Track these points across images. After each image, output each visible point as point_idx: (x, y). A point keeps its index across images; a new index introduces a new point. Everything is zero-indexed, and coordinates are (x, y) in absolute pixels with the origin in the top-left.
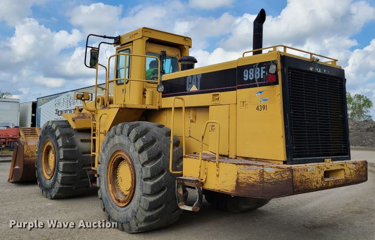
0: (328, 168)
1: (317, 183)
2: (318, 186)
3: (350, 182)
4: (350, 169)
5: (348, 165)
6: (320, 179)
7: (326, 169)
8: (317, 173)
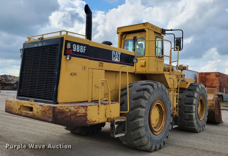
0: (22, 104)
1: (16, 110)
2: (17, 113)
3: (36, 117)
4: (37, 109)
5: (36, 106)
6: (18, 109)
7: (21, 104)
8: (16, 105)
